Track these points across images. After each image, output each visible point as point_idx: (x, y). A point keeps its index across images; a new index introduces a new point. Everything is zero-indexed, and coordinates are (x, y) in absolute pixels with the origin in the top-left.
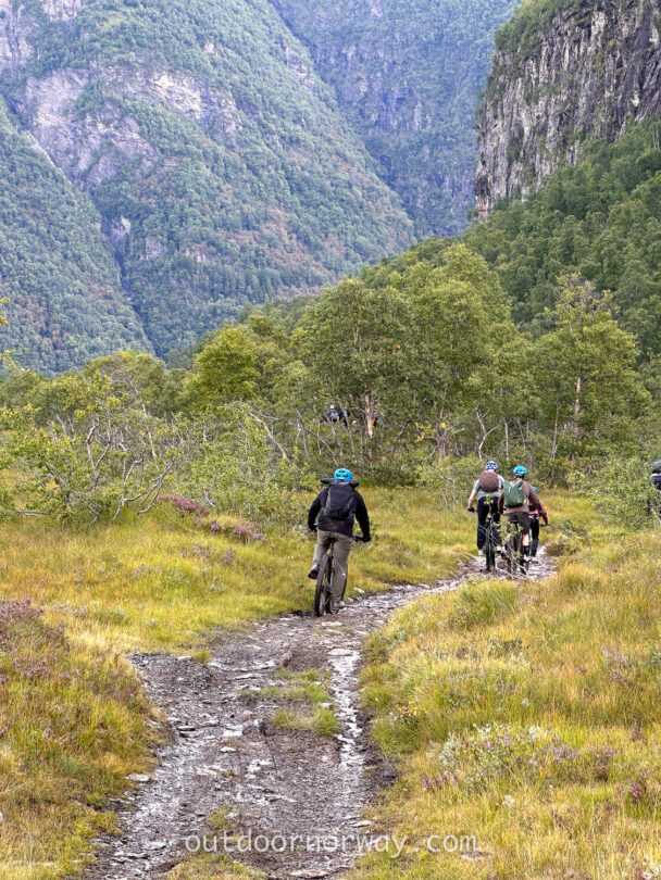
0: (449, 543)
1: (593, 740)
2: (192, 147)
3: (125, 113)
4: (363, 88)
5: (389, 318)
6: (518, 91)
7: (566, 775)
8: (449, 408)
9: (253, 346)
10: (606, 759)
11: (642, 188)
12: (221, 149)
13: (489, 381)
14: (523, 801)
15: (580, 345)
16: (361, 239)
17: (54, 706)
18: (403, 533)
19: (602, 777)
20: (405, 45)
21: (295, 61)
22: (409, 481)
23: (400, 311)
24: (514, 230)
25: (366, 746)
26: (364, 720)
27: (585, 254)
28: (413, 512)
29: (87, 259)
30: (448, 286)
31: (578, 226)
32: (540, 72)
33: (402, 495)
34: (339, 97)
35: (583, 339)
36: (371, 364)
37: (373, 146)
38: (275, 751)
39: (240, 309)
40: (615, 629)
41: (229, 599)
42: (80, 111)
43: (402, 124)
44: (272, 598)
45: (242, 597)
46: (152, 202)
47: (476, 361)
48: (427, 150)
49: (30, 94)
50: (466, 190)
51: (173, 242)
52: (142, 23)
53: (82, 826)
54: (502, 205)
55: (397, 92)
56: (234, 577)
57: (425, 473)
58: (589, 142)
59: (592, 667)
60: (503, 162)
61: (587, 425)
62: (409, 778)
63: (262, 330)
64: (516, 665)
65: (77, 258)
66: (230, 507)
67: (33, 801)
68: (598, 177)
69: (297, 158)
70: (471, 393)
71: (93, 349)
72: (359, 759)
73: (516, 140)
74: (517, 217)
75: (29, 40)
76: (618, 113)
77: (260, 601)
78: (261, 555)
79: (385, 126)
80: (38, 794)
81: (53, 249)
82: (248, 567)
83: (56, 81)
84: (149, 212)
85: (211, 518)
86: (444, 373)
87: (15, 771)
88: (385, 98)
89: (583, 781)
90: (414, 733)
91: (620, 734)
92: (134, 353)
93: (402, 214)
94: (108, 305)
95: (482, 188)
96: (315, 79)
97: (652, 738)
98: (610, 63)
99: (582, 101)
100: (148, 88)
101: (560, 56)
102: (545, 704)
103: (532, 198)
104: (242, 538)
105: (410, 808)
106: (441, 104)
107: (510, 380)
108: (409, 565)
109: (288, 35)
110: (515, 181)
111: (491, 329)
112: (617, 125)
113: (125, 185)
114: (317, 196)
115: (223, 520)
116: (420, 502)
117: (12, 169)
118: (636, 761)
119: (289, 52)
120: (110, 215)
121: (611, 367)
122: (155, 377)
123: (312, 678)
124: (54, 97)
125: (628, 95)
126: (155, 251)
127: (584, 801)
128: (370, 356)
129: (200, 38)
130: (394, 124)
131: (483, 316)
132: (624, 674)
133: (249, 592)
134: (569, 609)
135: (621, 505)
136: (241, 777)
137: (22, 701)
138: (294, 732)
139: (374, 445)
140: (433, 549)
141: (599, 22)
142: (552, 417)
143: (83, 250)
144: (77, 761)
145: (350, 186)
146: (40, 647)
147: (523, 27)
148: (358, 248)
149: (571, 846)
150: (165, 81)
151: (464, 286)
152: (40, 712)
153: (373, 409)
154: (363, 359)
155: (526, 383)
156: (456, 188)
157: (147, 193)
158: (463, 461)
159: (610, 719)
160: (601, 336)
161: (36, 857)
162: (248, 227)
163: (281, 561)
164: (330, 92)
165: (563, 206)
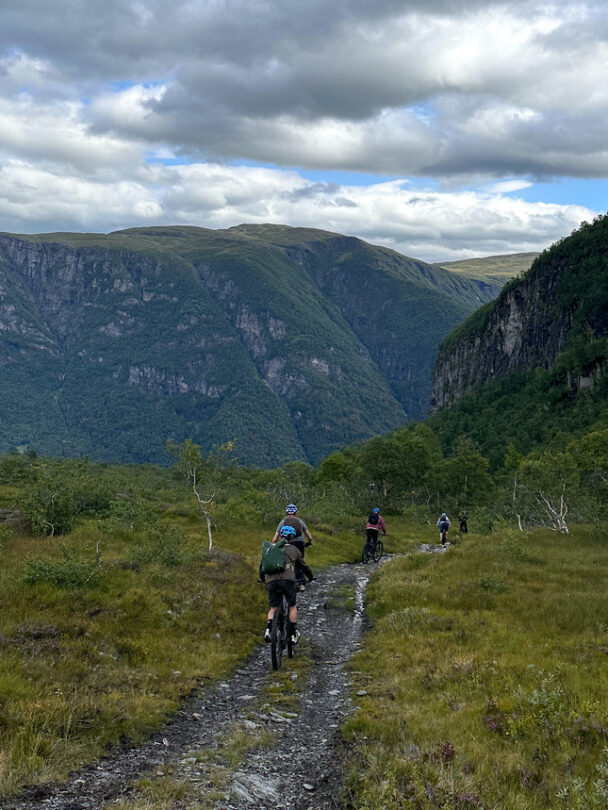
0: (412, 538)
1: (448, 614)
2: (325, 386)
3: (300, 373)
4: (389, 364)
5: (393, 451)
6: (447, 366)
7: (435, 628)
8: (416, 486)
9: (343, 460)
10: (451, 622)
11: (495, 403)
12: (335, 387)
13: (431, 475)
14: (417, 637)
15: (466, 462)
16: (388, 421)
17: (244, 594)
18: (396, 534)
19: (449, 629)
20: (405, 348)
21: (363, 354)
22: (399, 514)
23: (397, 449)
24: (445, 419)
25: (364, 615)
26: (365, 605)
27: (473, 428)
28: (401, 526)
29: (285, 427)
30: (416, 439)
31: (470, 418)
32: (455, 359)
33: (396, 519)
34: (380, 367)
35: (468, 460)
36: (385, 468)
37: (392, 386)
38: (328, 616)
39: (341, 447)
40: (467, 572)
41: (321, 556)
42: (283, 372)
43: (403, 378)
44: (339, 557)
45: (327, 556)
46: (309, 406)
47: (427, 468)
48: (413, 388)
49: (265, 365)
50: (428, 403)
51: (317, 421)
52: (308, 340)
53: (250, 641)
54: (441, 409)
55: (401, 367)
56: (325, 548)
57: (406, 510)
58: (474, 386)
59: (454, 587)
60: (441, 393)
61: (468, 494)
62: (377, 627)
63: (348, 455)
64: (425, 584)
65: (281, 426)
66: (327, 521)
67: (232, 631)
68: (477, 399)
69: (364, 390)
70: (425, 480)
71: (286, 461)
72: (360, 620)
73: (446, 384)
74: (447, 413)
75: (266, 346)
76: (485, 375)
77: (334, 558)
78: (336, 540)
79: (397, 379)
80: (234, 628)
81: (272, 423)
82: (332, 545)
83: (275, 361)
84: (308, 409)
85: (320, 525)
86: (413, 472)
87: (227, 619)
88: (397, 368)
89: (441, 630)
90: (382, 610)
91: (460, 613)
92: (301, 462)
93: (403, 412)
94: (292, 444)
95: (434, 402)
96: (371, 361)
97: (471, 614)
98: (482, 357)
99: (472, 370)
100: (309, 363)
101: (463, 353)
102: (433, 600)
103: (453, 406)
104: (330, 533)
105: (375, 639)
106: (418, 370)
107: (440, 475)
108: (395, 546)
109: (361, 344)
110: (446, 400)
111: (431, 455)
112: (485, 379)
113: (299, 399)
114: (372, 405)
115: (324, 526)
116: (403, 522)
117: (258, 393)
118: (463, 623)
119: (361, 351)
120: (294, 411)
121: (479, 471)
122: (306, 472)
123: (348, 588)
124: (274, 367)
125: (489, 368)
126: (310, 424)
127: (440, 638)
128: (385, 465)
129: (328, 345)
130: (400, 378)
131: (429, 450)
132: (466, 590)
133: (330, 554)
134: (449, 564)
135: (479, 525)
136: (314, 625)
137: (232, 593)
138: (337, 608)
139: (387, 499)
140: (405, 540)
141: (478, 341)
142: (456, 491)
143: (283, 423)
144: (251, 616)
145: (384, 401)
146: (242, 572)
147: (449, 342)
148: (386, 424)
149: (432, 655)
150: (315, 361)
151: (421, 439)
152: (239, 596)
153: (386, 486)
154: (383, 466)
155: (445, 477)
156: (424, 402)
157: (308, 403)
158: (420, 507)
159: (457, 607)
160: (475, 459)
161: (229, 651)
162: (345, 416)
163: (344, 542)
164: (376, 365)
165: (464, 410)
